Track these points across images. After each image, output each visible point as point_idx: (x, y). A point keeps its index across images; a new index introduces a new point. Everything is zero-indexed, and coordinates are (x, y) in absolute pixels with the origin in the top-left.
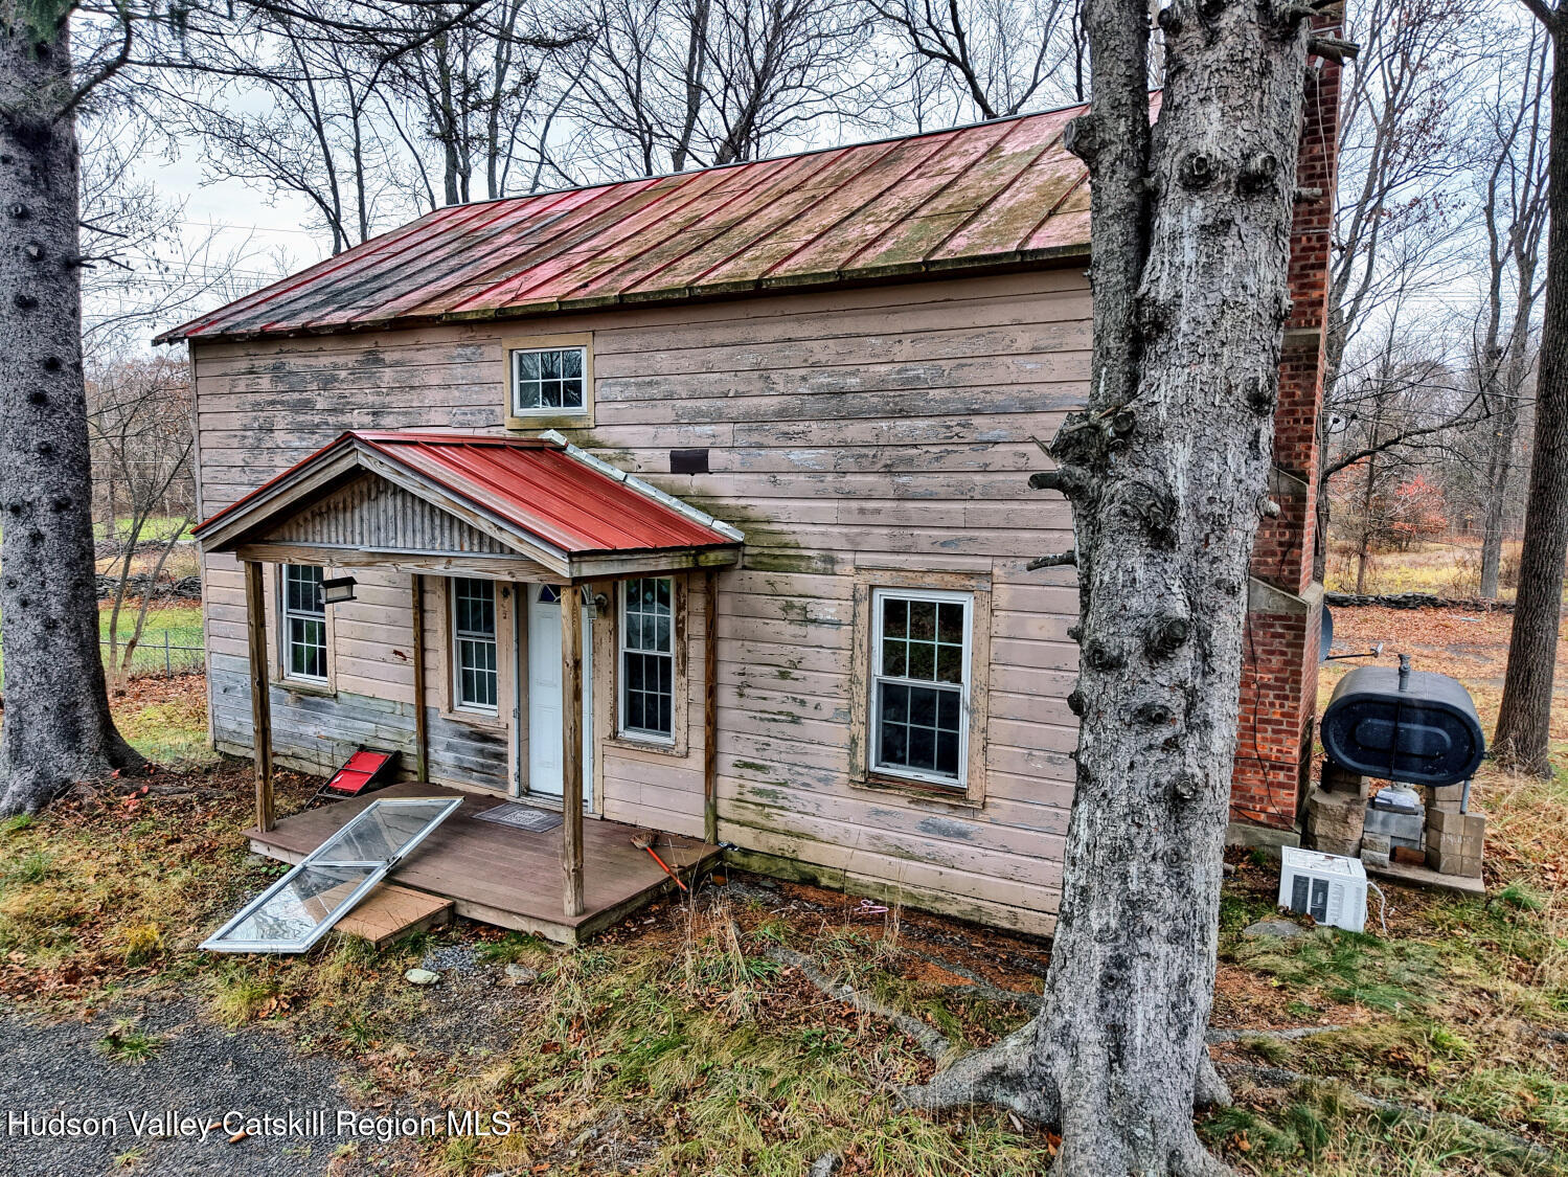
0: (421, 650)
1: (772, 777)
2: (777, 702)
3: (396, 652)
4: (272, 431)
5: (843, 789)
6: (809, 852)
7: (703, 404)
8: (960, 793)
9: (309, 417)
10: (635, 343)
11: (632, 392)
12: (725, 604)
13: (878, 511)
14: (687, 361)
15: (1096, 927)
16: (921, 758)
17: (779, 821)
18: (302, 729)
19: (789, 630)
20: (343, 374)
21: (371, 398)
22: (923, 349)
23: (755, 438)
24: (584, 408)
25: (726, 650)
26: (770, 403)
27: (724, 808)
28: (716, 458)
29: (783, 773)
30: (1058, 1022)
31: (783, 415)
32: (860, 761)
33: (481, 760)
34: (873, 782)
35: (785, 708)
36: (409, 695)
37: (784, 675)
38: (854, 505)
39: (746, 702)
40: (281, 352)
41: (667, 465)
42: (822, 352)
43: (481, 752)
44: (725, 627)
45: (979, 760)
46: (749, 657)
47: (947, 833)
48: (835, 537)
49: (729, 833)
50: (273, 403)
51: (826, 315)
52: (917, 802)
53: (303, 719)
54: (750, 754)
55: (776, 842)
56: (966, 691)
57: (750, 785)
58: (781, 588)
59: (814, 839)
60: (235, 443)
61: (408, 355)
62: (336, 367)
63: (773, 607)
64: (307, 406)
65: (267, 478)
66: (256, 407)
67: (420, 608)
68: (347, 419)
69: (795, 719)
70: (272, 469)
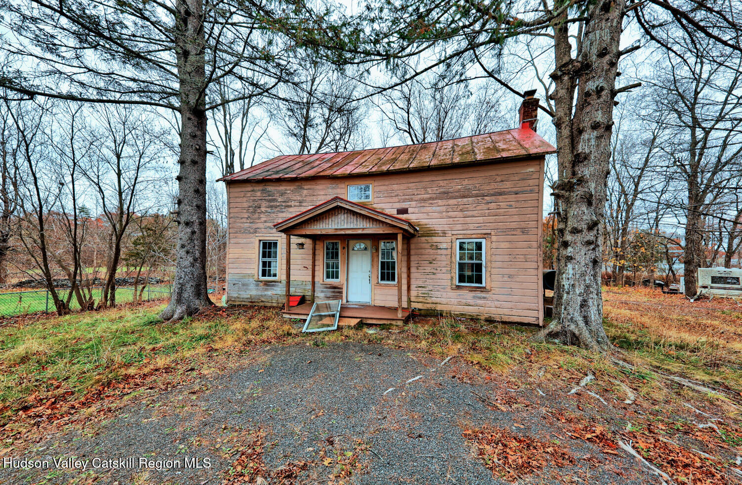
0: (314, 266)
1: (427, 289)
2: (428, 270)
3: (304, 267)
4: (260, 208)
5: (450, 290)
6: (439, 307)
7: (407, 197)
8: (484, 288)
9: (275, 204)
10: (387, 183)
11: (386, 195)
12: (412, 246)
13: (458, 220)
14: (402, 187)
15: (578, 293)
16: (470, 280)
17: (430, 300)
18: (266, 293)
19: (432, 251)
20: (288, 192)
21: (299, 198)
22: (470, 182)
23: (423, 204)
24: (370, 199)
25: (412, 258)
26: (428, 196)
27: (413, 299)
28: (410, 210)
29: (430, 288)
30: (569, 317)
31: (430, 199)
32: (454, 282)
33: (333, 294)
34: (458, 287)
35: (432, 271)
36: (310, 279)
37: (431, 263)
38: (451, 219)
39: (419, 271)
40: (265, 185)
41: (395, 212)
42: (442, 183)
43: (334, 292)
44: (412, 252)
45: (489, 279)
46: (419, 259)
47: (480, 298)
48: (446, 228)
49: (414, 305)
50: (261, 200)
52: (471, 291)
53: (266, 290)
54: (420, 283)
55: (429, 306)
56: (484, 264)
57: (421, 292)
58: (429, 241)
59: (440, 304)
60: (245, 211)
61: (313, 187)
62: (286, 190)
63: (428, 246)
64: (275, 200)
65: (257, 221)
66: (254, 200)
67: (314, 254)
68: (289, 204)
69: (434, 274)
70: (259, 218)
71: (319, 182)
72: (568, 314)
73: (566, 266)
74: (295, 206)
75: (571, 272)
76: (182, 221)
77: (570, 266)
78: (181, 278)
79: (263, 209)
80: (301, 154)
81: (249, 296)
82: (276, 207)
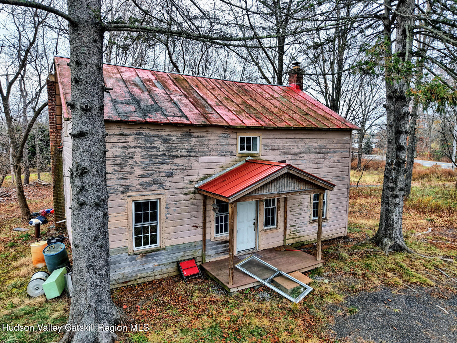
0: (204, 223)
1: (296, 227)
2: (298, 211)
3: (194, 226)
4: (132, 158)
5: (309, 225)
6: (303, 239)
7: (286, 151)
8: (325, 219)
9: (155, 153)
10: (272, 136)
11: (270, 148)
13: (315, 171)
14: (283, 141)
17: (297, 236)
18: (146, 266)
20: (174, 139)
21: (187, 147)
22: (322, 142)
23: (295, 158)
24: (258, 151)
26: (298, 151)
27: (287, 237)
28: (287, 162)
29: (298, 225)
31: (300, 153)
32: (311, 218)
33: (225, 249)
34: (313, 221)
35: (299, 212)
36: (200, 238)
37: (299, 205)
38: (311, 170)
39: (292, 213)
40: (141, 128)
42: (307, 141)
43: (225, 247)
45: (328, 212)
46: (293, 203)
47: (323, 226)
49: (288, 242)
50: (134, 147)
51: (308, 134)
53: (146, 262)
54: (292, 223)
55: (297, 240)
56: (325, 201)
57: (292, 230)
59: (303, 236)
61: (203, 135)
62: (170, 136)
64: (155, 148)
65: (129, 176)
66: (124, 148)
67: (205, 211)
68: (175, 153)
69: (300, 214)
70: (132, 172)
71: (210, 130)
74: (182, 156)
79: (138, 160)
81: (121, 276)
82: (157, 157)
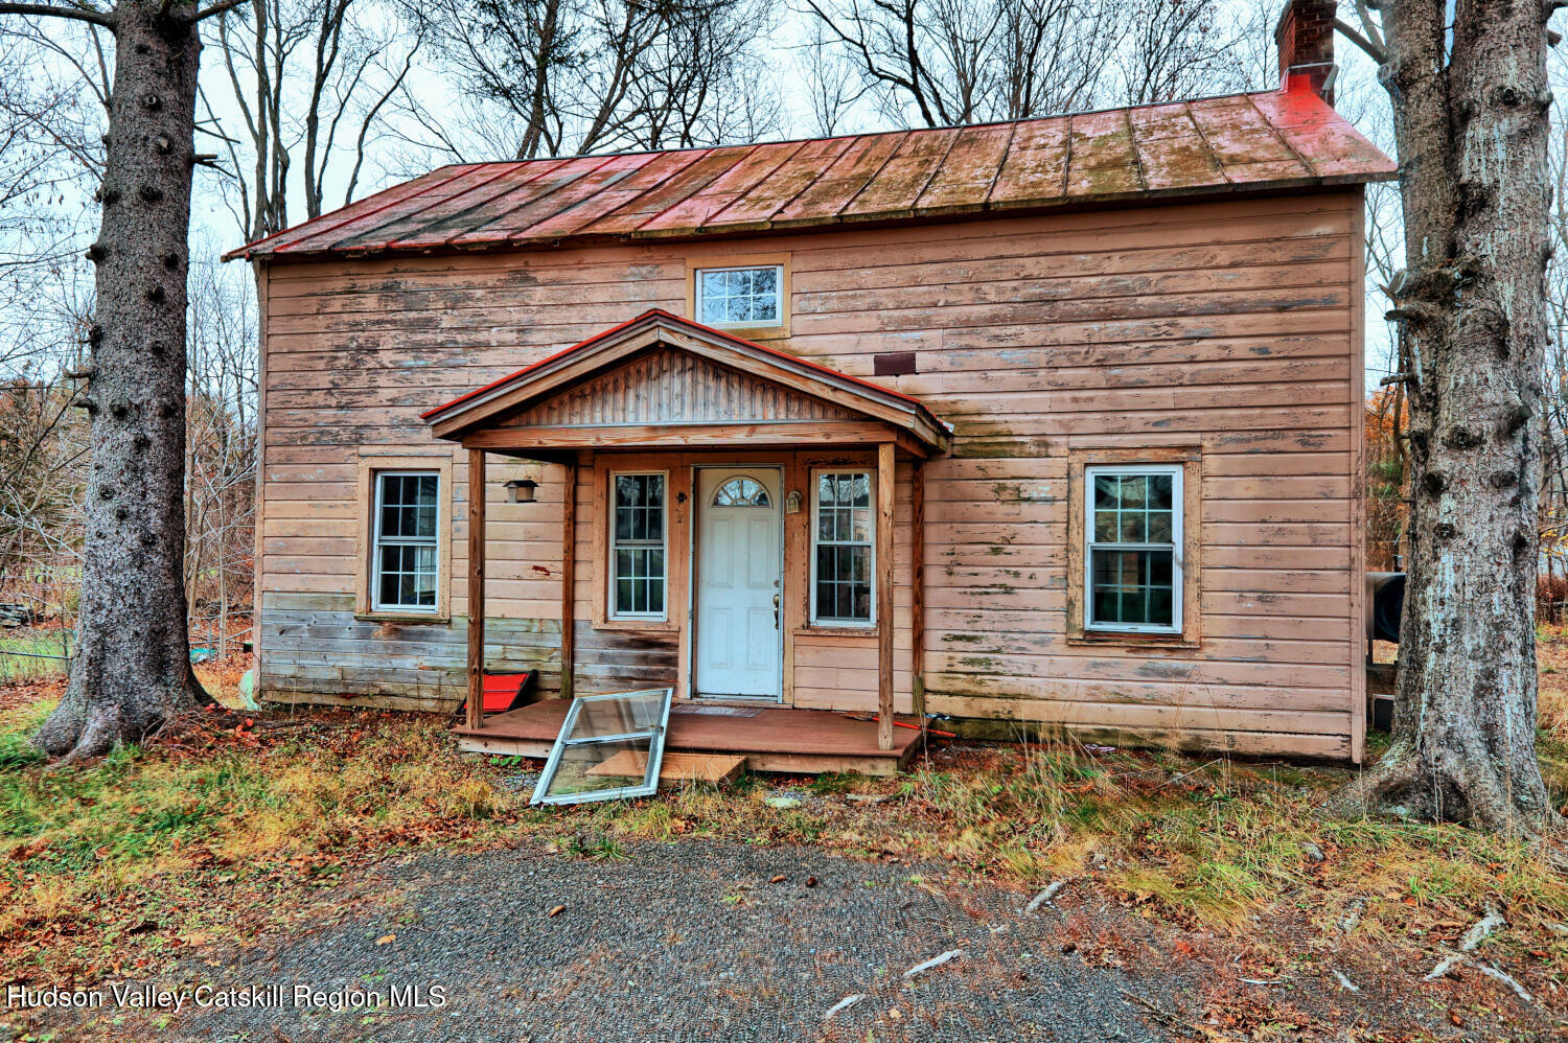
0: (571, 562)
1: (985, 645)
2: (989, 575)
3: (536, 568)
4: (375, 351)
5: (1061, 648)
6: (1025, 711)
7: (911, 313)
8: (1178, 638)
9: (430, 336)
10: (837, 261)
11: (834, 304)
12: (932, 491)
13: (1091, 399)
14: (892, 276)
15: (1469, 648)
16: (1133, 613)
17: (992, 686)
18: (396, 662)
19: (1001, 510)
20: (479, 293)
21: (515, 317)
22: (1131, 264)
23: (966, 341)
24: (778, 321)
25: (932, 534)
26: (986, 310)
27: (932, 681)
28: (922, 360)
29: (995, 641)
30: (1442, 730)
31: (992, 321)
32: (1077, 620)
33: (645, 667)
34: (1093, 638)
35: (999, 581)
36: (556, 610)
37: (996, 551)
38: (1067, 395)
39: (954, 580)
40: (397, 271)
41: (870, 368)
42: (1031, 266)
43: (645, 659)
44: (931, 512)
45: (1194, 607)
46: (958, 538)
47: (1165, 674)
48: (1049, 424)
49: (936, 705)
50: (378, 322)
51: (1036, 236)
52: (1136, 650)
53: (398, 652)
54: (960, 626)
55: (989, 706)
56: (1178, 551)
57: (960, 656)
58: (992, 472)
59: (1028, 697)
60: (321, 364)
61: (567, 274)
62: (470, 286)
63: (985, 489)
64: (428, 324)
65: (365, 400)
66: (354, 326)
67: (572, 521)
68: (482, 336)
69: (1008, 590)
70: (372, 390)
71: (591, 257)
72: (1440, 720)
73: (1436, 558)
74: (501, 344)
75: (1450, 578)
76: (104, 405)
77: (1447, 559)
78: (100, 607)
79: (386, 357)
80: (525, 157)
81: (336, 675)
82: (434, 348)
